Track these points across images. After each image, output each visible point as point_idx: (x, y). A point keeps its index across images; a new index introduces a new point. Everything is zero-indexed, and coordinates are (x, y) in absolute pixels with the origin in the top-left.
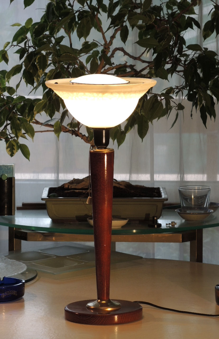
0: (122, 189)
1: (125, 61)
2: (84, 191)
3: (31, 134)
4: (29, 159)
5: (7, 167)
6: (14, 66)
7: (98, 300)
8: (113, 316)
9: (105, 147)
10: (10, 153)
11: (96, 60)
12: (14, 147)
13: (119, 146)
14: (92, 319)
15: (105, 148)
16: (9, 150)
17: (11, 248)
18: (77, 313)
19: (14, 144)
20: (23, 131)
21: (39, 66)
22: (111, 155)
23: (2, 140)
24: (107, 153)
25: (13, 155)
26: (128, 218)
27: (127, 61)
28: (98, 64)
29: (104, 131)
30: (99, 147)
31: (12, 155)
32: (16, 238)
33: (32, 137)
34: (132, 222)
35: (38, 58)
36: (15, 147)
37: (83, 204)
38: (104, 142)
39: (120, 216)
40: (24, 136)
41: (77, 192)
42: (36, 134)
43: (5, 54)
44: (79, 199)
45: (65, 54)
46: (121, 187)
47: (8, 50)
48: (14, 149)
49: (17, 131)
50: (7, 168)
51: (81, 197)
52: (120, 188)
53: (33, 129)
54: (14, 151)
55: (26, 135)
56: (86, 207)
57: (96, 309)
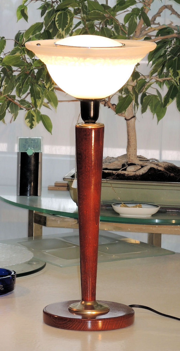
0: (160, 171)
1: (171, 21)
2: (114, 172)
3: (54, 103)
4: (51, 133)
5: (33, 140)
6: (34, 25)
7: (82, 302)
8: (97, 321)
9: (94, 121)
10: (29, 124)
11: (135, 19)
12: (33, 117)
13: (159, 120)
14: (68, 323)
15: (94, 123)
16: (28, 121)
17: (30, 234)
18: (56, 316)
19: (34, 114)
20: (46, 100)
21: (58, 25)
22: (100, 132)
23: (23, 109)
24: (94, 129)
25: (33, 127)
26: (160, 205)
27: (173, 21)
28: (137, 24)
29: (92, 102)
30: (86, 121)
31: (31, 127)
32: (35, 222)
33: (55, 107)
34: (168, 210)
35: (58, 15)
36: (35, 118)
37: (111, 187)
38: (92, 115)
39: (154, 203)
40: (47, 106)
41: (107, 172)
42: (59, 103)
43: (24, 10)
44: (106, 181)
45: (93, 11)
46: (160, 168)
47: (27, 5)
48: (34, 120)
49: (37, 100)
50: (33, 142)
51: (108, 179)
52: (158, 170)
53: (56, 98)
54: (33, 122)
55: (49, 104)
56: (114, 191)
57: (77, 311)
